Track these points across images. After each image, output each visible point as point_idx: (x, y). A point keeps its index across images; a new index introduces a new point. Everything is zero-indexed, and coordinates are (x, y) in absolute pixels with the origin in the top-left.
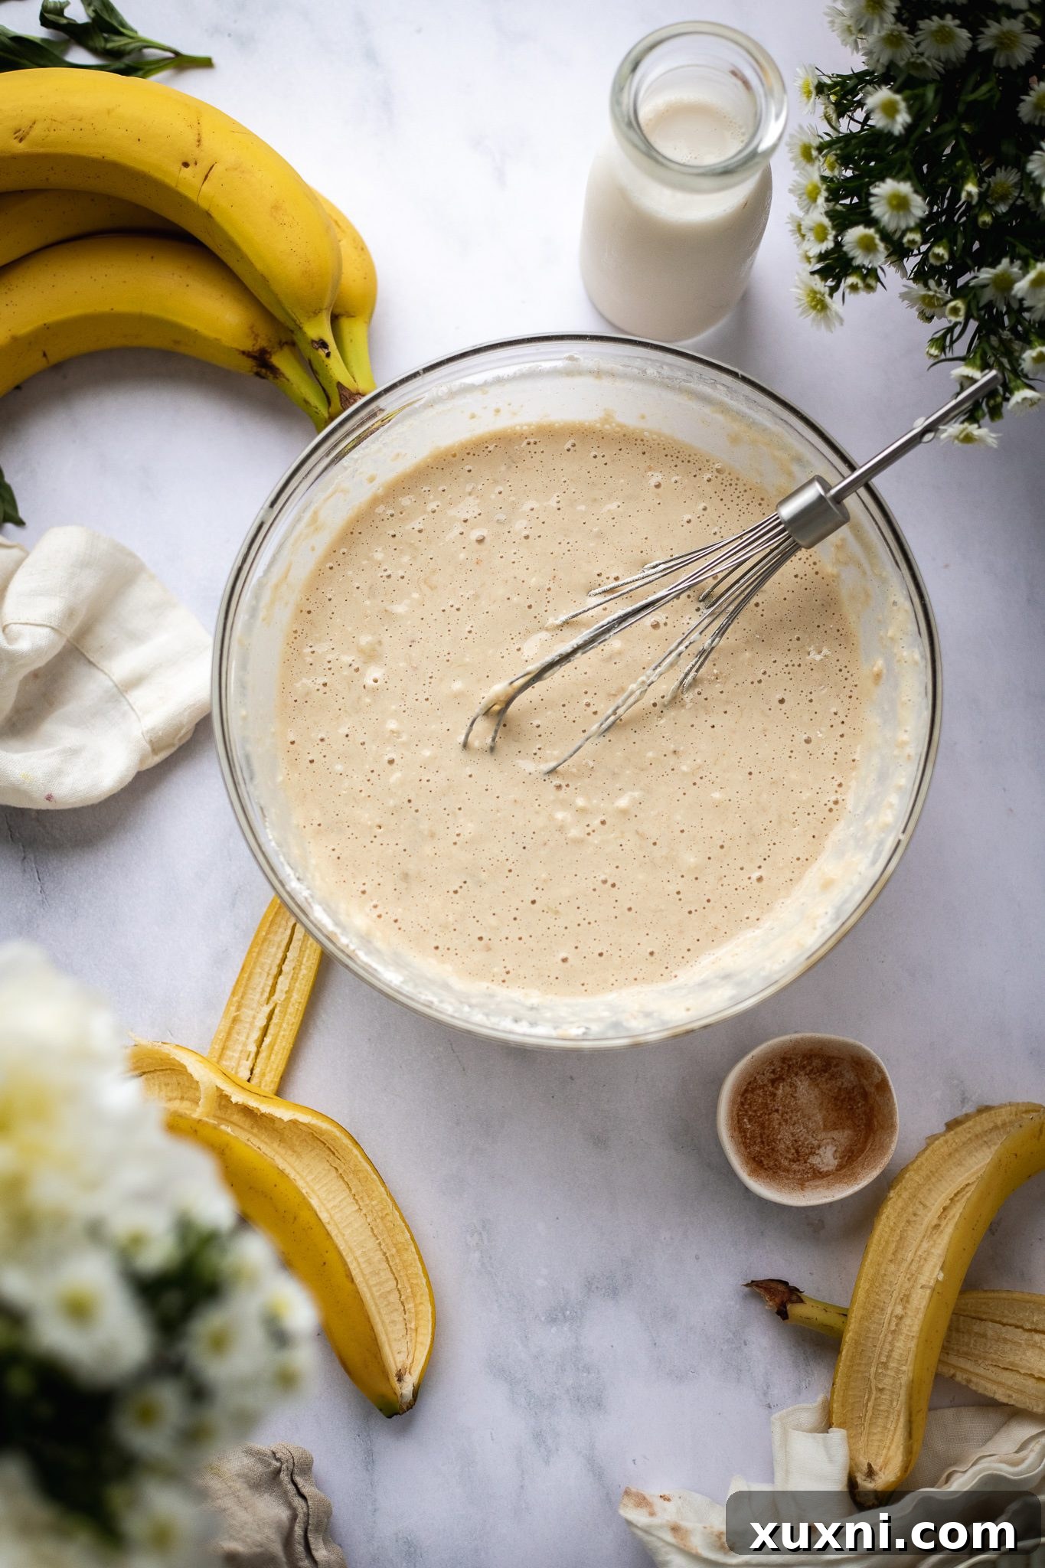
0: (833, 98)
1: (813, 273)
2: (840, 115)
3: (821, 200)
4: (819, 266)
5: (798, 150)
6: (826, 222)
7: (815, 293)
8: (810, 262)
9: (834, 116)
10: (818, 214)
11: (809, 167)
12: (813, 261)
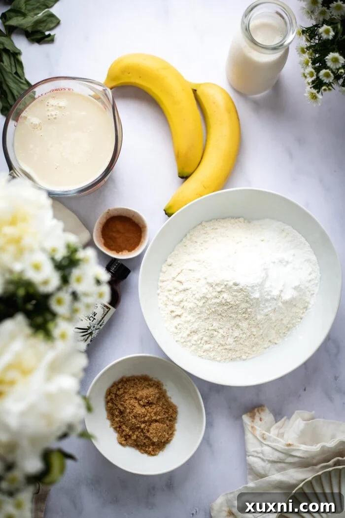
0: (308, 34)
1: (311, 88)
2: (311, 39)
3: (310, 64)
4: (312, 86)
5: (300, 50)
6: (313, 71)
7: (313, 93)
8: (309, 85)
9: (309, 39)
10: (310, 69)
11: (304, 55)
12: (311, 84)
